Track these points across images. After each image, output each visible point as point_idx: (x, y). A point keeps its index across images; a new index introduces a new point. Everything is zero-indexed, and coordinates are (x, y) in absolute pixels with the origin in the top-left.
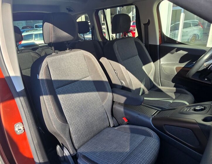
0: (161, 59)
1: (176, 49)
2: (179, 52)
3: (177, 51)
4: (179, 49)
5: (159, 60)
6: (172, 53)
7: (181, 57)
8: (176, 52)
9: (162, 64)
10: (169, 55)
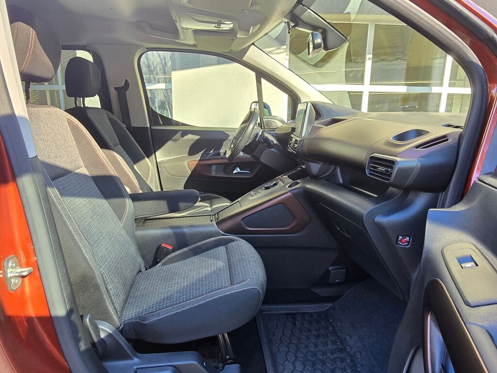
0: (157, 153)
1: (181, 132)
2: (186, 137)
3: (183, 135)
4: (185, 133)
5: (153, 156)
6: (176, 140)
7: (190, 145)
8: (181, 138)
9: (161, 162)
10: (169, 144)
